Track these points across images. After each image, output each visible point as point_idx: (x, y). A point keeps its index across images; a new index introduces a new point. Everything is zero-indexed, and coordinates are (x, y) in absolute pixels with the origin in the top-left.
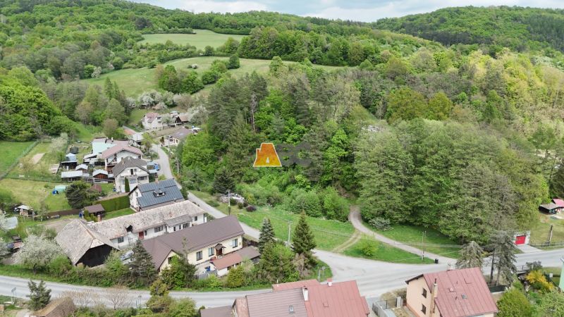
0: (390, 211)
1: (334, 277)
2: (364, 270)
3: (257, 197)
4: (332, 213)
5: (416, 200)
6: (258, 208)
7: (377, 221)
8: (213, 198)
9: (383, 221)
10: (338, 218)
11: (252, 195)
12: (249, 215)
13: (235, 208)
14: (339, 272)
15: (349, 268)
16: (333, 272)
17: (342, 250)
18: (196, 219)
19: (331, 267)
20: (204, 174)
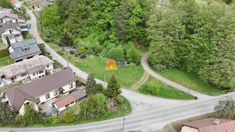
0: (168, 61)
1: (133, 111)
2: (151, 106)
3: (87, 49)
4: (131, 60)
5: (185, 55)
6: (87, 55)
7: (158, 66)
8: (60, 49)
9: (162, 66)
10: (134, 62)
11: (83, 48)
12: (82, 61)
13: (73, 56)
14: (135, 107)
15: (142, 104)
16: (131, 107)
17: (137, 88)
18: (48, 66)
19: (130, 102)
20: (56, 32)
